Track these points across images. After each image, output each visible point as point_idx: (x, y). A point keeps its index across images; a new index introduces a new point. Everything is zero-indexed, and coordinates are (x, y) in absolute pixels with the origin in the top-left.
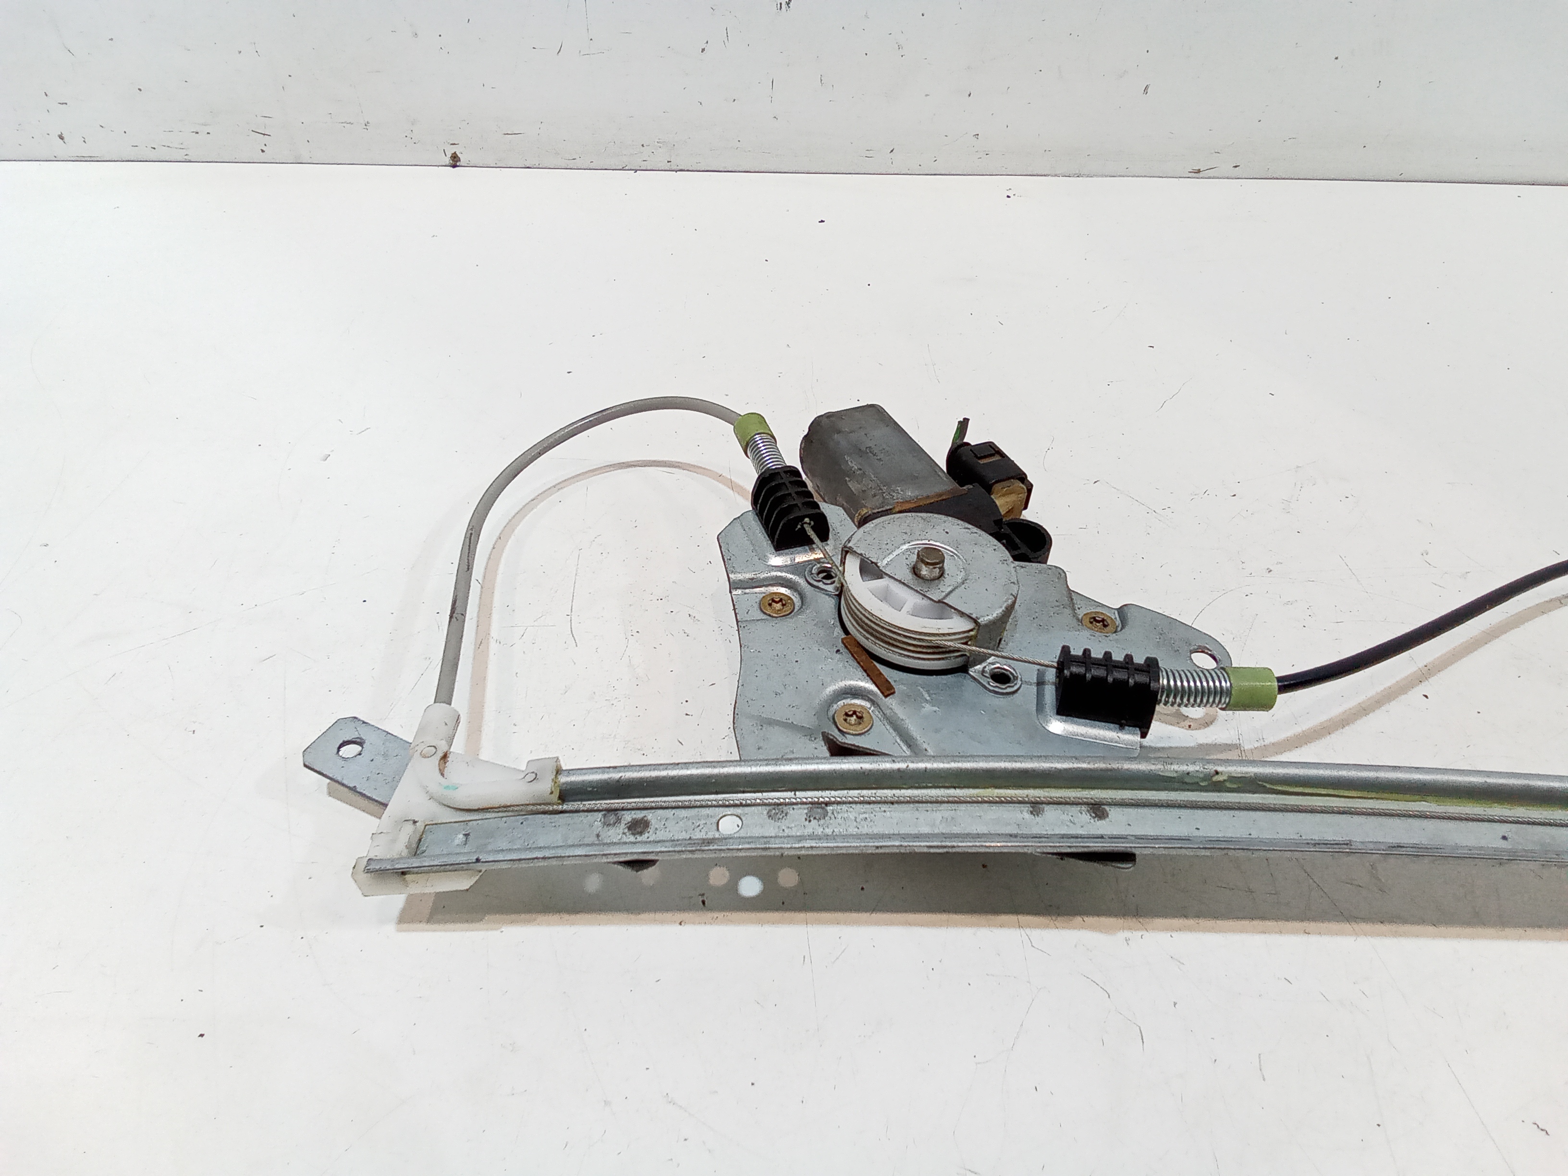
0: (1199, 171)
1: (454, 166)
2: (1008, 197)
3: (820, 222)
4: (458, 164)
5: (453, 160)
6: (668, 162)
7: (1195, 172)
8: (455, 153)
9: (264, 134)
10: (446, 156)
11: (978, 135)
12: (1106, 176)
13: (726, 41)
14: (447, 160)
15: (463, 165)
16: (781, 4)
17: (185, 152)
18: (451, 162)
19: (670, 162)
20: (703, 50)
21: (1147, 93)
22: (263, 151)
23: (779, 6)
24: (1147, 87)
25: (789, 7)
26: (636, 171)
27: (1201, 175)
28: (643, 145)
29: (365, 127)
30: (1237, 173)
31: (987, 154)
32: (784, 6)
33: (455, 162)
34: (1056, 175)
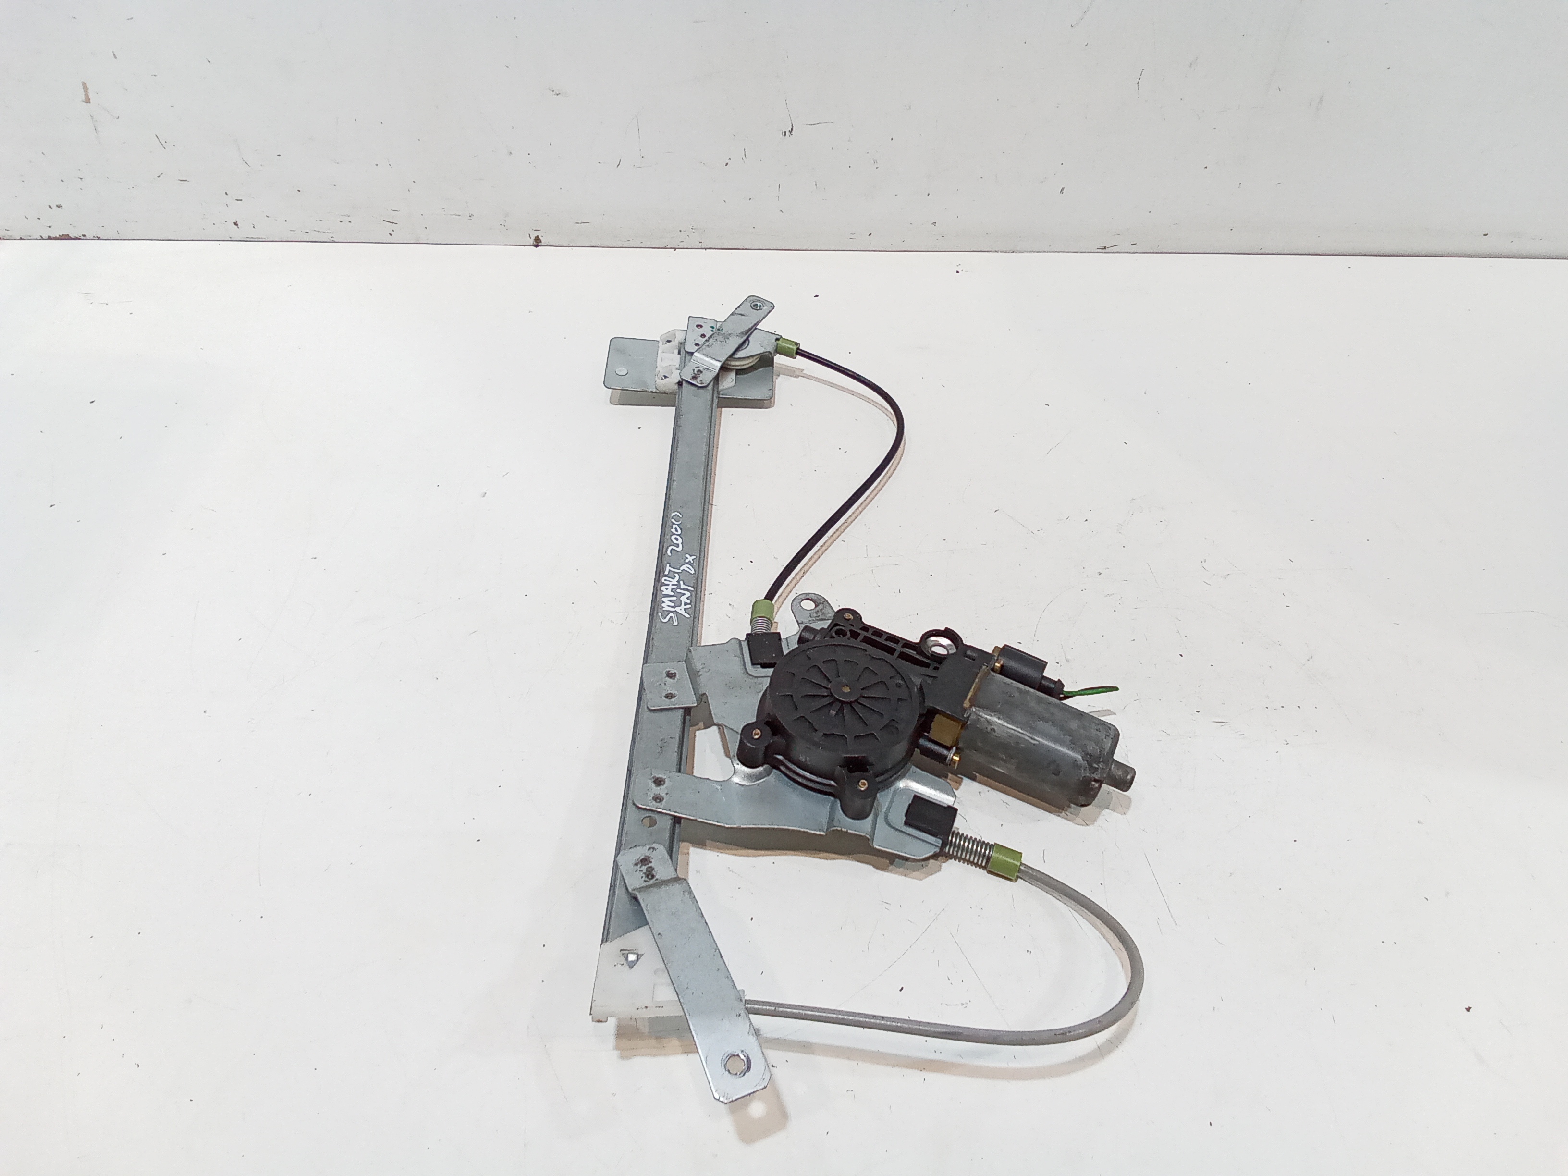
0: (1105, 248)
1: (537, 246)
2: (958, 272)
3: (815, 297)
4: (540, 244)
5: (536, 242)
6: (700, 242)
7: (1102, 249)
8: (538, 236)
9: (393, 223)
10: (531, 238)
11: (935, 223)
12: (1034, 252)
13: (744, 158)
14: (532, 241)
15: (543, 244)
16: (785, 132)
17: (331, 235)
18: (535, 243)
19: (701, 242)
20: (727, 164)
21: (1063, 193)
22: (391, 235)
23: (784, 134)
24: (1063, 189)
25: (792, 134)
26: (675, 249)
27: (1107, 250)
28: (680, 231)
29: (470, 218)
30: (1134, 249)
31: (942, 237)
32: (788, 133)
33: (537, 242)
34: (996, 252)
